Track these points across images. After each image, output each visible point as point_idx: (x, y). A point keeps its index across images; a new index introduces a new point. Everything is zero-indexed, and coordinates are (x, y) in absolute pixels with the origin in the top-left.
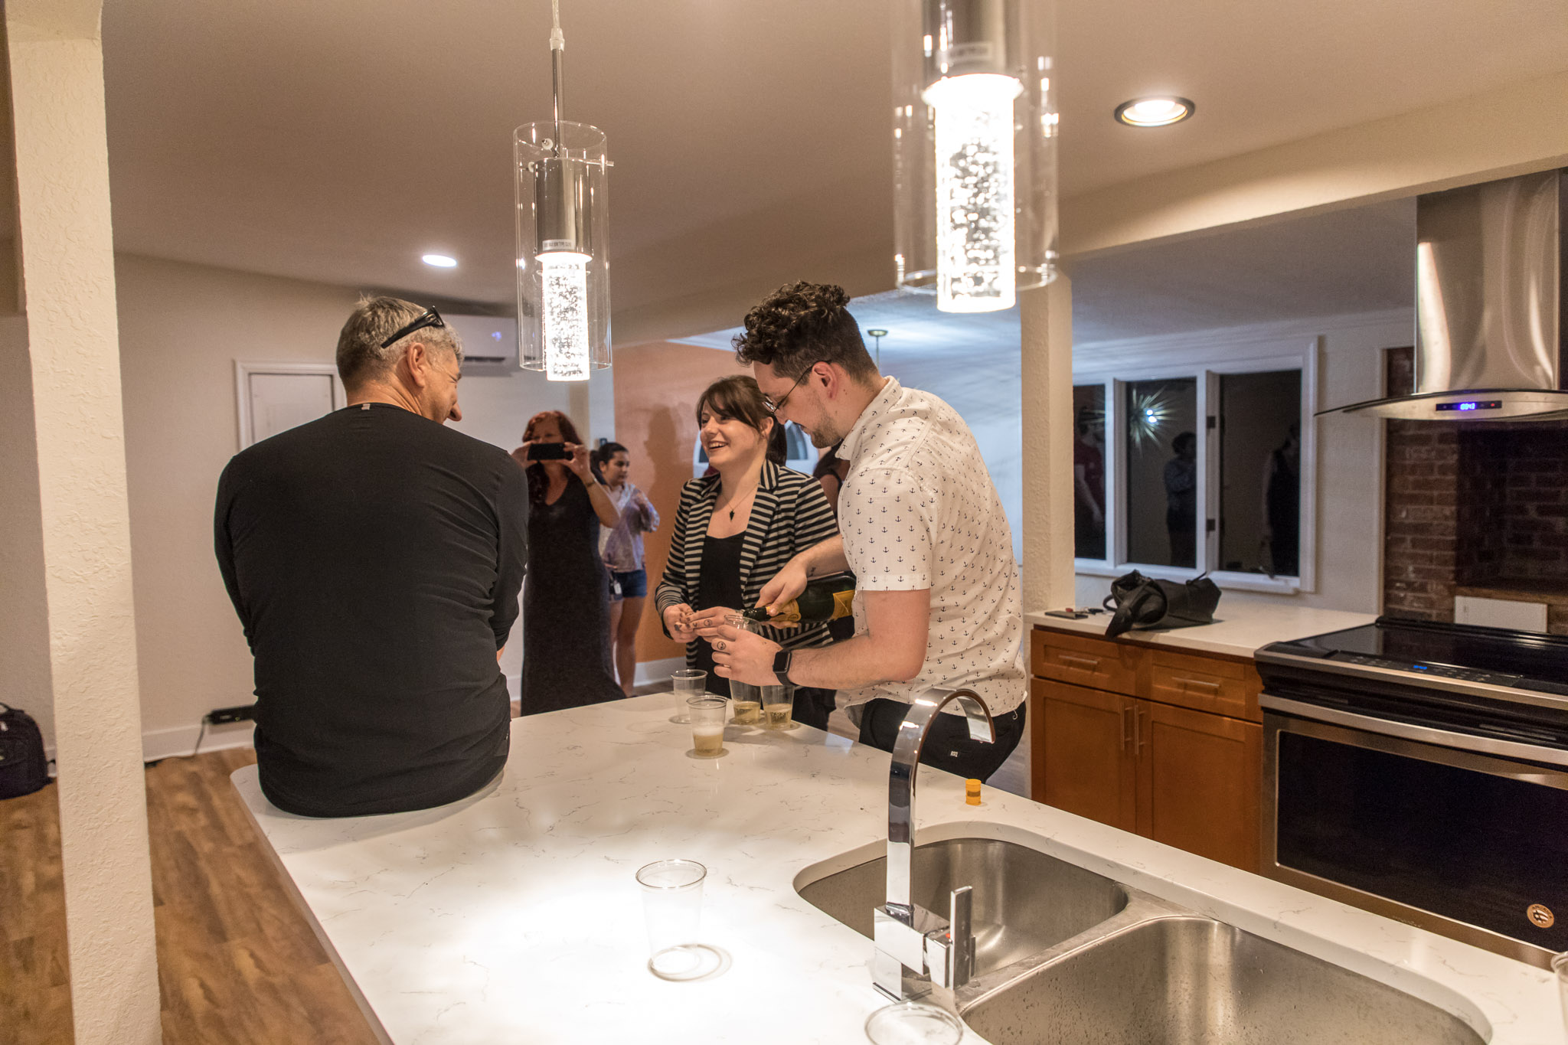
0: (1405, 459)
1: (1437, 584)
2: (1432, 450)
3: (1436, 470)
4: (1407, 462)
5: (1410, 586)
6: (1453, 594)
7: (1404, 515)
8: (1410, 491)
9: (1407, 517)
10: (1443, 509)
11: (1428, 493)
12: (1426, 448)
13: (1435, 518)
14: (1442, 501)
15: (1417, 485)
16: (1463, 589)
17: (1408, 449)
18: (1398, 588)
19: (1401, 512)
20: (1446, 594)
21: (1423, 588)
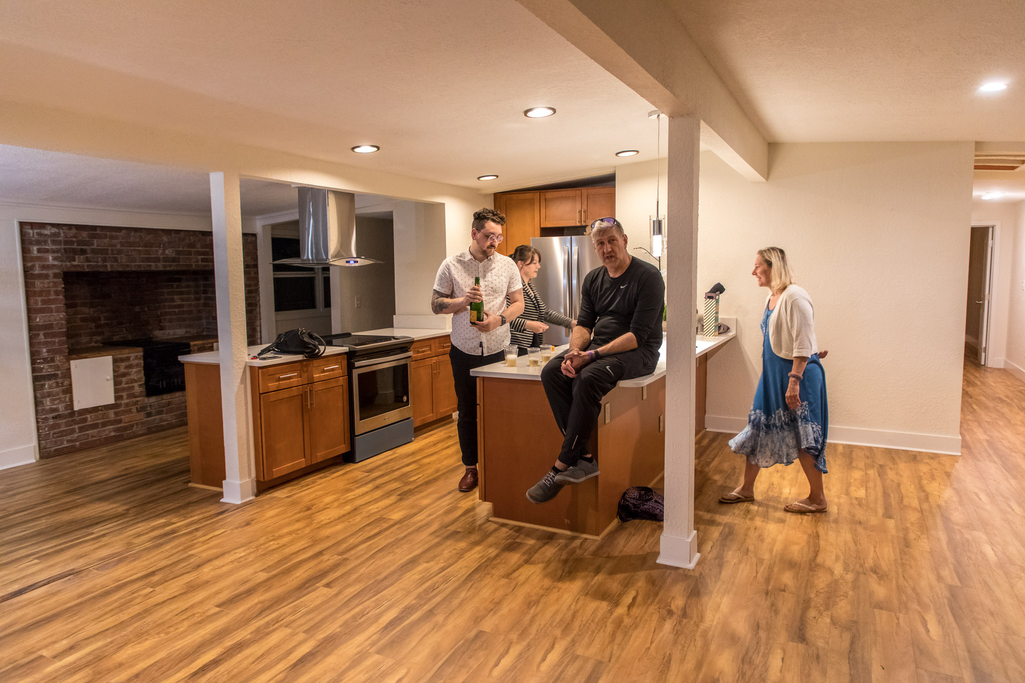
0: (35, 288)
1: (60, 357)
2: (50, 282)
3: (52, 293)
4: (37, 290)
5: (45, 360)
6: (68, 360)
7: (38, 320)
8: (40, 305)
9: (39, 322)
10: (59, 315)
12: (47, 281)
13: (55, 320)
14: (58, 310)
15: (43, 302)
16: (74, 356)
17: (37, 282)
18: (39, 363)
19: (36, 318)
20: (65, 361)
21: (53, 360)
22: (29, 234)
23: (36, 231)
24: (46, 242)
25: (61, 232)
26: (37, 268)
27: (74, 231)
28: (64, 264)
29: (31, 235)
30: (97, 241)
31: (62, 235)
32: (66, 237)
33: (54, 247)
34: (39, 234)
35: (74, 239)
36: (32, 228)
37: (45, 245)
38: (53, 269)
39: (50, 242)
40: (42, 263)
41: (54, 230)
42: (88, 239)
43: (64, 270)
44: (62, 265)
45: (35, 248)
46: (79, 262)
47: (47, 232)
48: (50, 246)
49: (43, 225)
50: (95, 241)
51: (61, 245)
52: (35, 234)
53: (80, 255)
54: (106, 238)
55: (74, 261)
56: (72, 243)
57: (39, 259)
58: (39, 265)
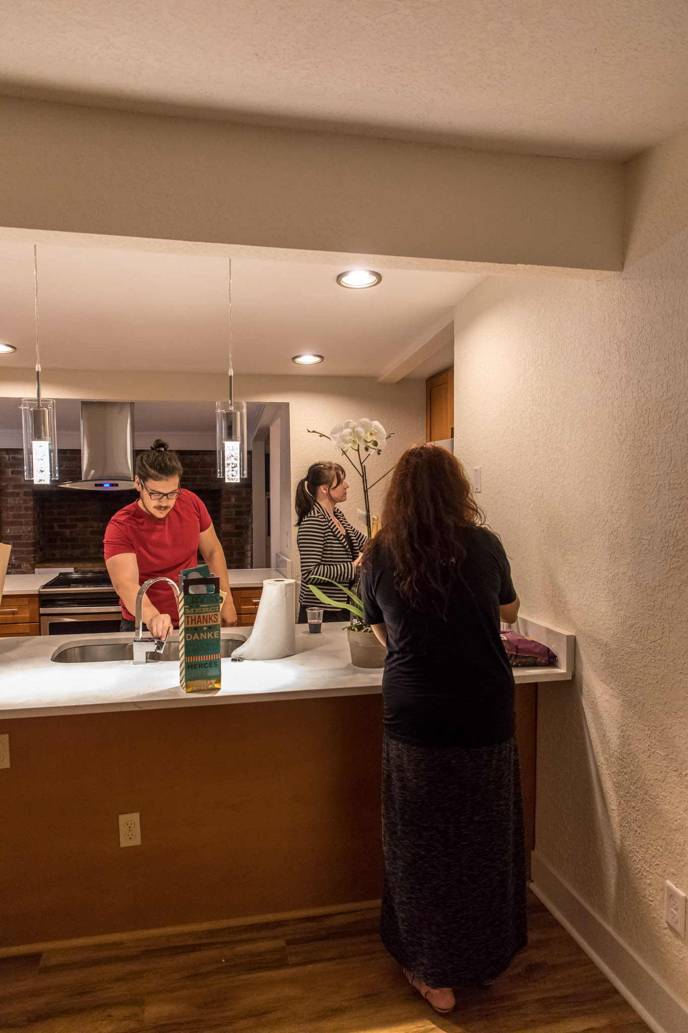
0: (8, 504)
1: (26, 564)
2: (21, 499)
3: (23, 508)
4: (9, 505)
5: (13, 566)
6: (33, 568)
7: (9, 531)
8: (10, 520)
9: (10, 533)
10: (27, 528)
11: (20, 520)
12: (18, 498)
13: (24, 532)
14: (27, 524)
15: (15, 516)
16: (38, 565)
17: (9, 499)
19: (7, 530)
20: (30, 568)
23: (11, 456)
26: (11, 488)
29: (7, 459)
34: (14, 458)
57: (12, 479)
58: (12, 484)
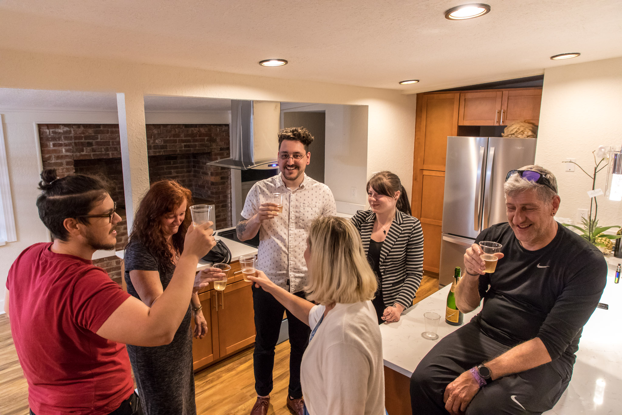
2: (64, 168)
22: (46, 132)
23: (51, 130)
24: (59, 139)
25: (72, 130)
26: (54, 159)
27: (82, 128)
28: (75, 154)
29: (48, 133)
30: (101, 136)
31: (73, 132)
32: (76, 133)
33: (66, 142)
34: (54, 133)
35: (83, 135)
36: (48, 128)
37: (59, 140)
38: (66, 159)
39: (63, 138)
40: (56, 155)
41: (66, 129)
42: (93, 134)
43: (75, 159)
44: (73, 155)
45: (51, 143)
46: (86, 152)
47: (60, 131)
48: (63, 142)
49: (57, 126)
50: (99, 136)
51: (72, 140)
52: (51, 133)
53: (88, 146)
54: (108, 133)
55: (83, 151)
56: (80, 138)
57: (55, 151)
58: (55, 156)
